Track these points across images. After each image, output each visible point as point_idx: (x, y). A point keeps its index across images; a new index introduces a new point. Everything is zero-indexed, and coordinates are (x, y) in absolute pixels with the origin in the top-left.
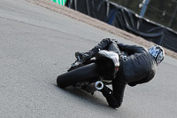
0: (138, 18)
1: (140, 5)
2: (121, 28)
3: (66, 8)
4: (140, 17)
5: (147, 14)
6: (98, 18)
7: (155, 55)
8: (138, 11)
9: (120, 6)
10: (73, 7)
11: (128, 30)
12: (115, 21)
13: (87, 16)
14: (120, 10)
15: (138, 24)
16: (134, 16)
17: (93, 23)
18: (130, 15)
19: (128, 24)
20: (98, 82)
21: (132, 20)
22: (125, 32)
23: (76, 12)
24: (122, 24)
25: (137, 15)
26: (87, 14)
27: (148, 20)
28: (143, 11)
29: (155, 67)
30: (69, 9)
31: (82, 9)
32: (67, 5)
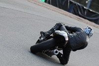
0: (85, 9)
1: (87, 2)
2: (76, 15)
3: (45, 3)
4: (87, 8)
5: (90, 7)
6: (63, 9)
7: (88, 32)
8: (86, 5)
9: (76, 3)
10: (49, 3)
11: (80, 16)
12: (72, 10)
13: (57, 8)
14: (75, 4)
15: (86, 12)
16: (83, 8)
17: (60, 12)
18: (81, 7)
19: (80, 13)
20: (55, 50)
21: (82, 10)
22: (78, 17)
23: (51, 6)
24: (77, 12)
25: (85, 7)
26: (57, 7)
27: (91, 10)
28: (88, 5)
29: (88, 40)
30: (47, 4)
31: (54, 4)
32: (45, 2)
